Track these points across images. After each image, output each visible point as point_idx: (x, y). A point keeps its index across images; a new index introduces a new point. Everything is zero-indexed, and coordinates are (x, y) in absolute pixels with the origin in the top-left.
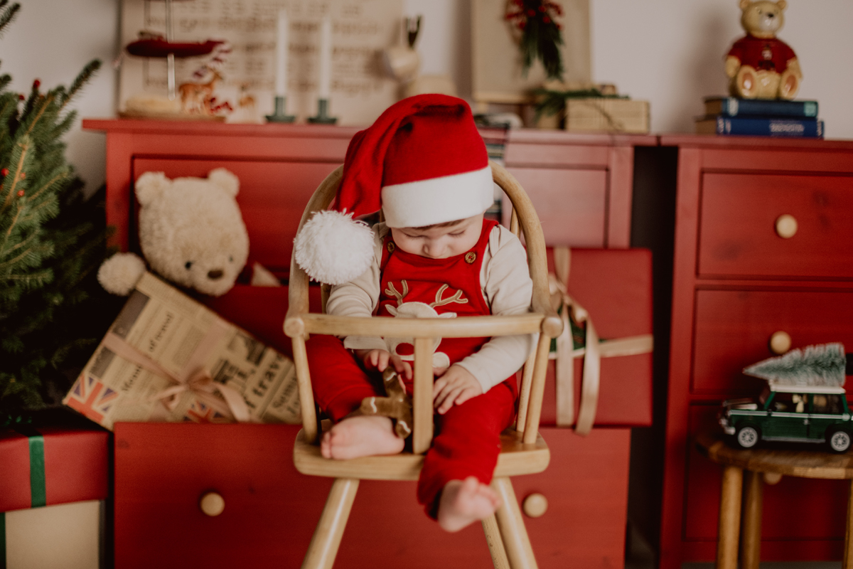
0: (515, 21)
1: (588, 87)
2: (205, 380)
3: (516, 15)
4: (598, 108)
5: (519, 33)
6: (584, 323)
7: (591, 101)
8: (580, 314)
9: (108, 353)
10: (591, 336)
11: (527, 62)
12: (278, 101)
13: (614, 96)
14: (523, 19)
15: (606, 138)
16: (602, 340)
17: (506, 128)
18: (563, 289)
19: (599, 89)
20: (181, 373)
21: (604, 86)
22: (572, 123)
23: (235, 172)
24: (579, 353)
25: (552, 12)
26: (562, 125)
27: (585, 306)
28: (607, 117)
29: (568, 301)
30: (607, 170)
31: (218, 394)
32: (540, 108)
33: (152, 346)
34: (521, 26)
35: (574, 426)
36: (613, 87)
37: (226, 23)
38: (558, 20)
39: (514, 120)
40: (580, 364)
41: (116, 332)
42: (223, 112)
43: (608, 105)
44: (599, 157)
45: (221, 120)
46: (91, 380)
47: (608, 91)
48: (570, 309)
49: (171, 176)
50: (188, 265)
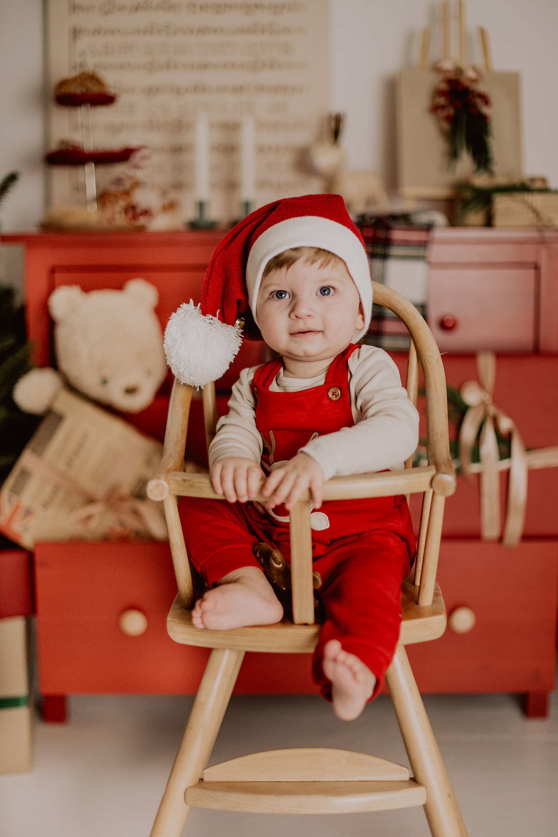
0: (442, 114)
1: (516, 180)
2: (122, 499)
3: (443, 107)
4: (526, 203)
5: (446, 126)
6: (510, 435)
7: (519, 196)
8: (506, 424)
9: (25, 474)
10: (517, 446)
11: (454, 155)
12: (201, 206)
13: (545, 190)
14: (451, 111)
15: (534, 234)
16: (529, 449)
17: (429, 227)
18: (487, 397)
19: (528, 183)
20: (100, 491)
21: (533, 180)
22: (499, 220)
23: (154, 283)
24: (504, 465)
25: (479, 101)
26: (489, 223)
27: (510, 415)
28: (536, 213)
29: (492, 410)
30: (536, 267)
31: (136, 513)
32: (466, 204)
33: (69, 464)
34: (448, 118)
35: (501, 539)
36: (544, 180)
37: (152, 126)
38: (486, 110)
39: (439, 219)
40: (506, 477)
41: (34, 451)
42: (142, 221)
43: (536, 200)
44: (529, 254)
45: (141, 229)
46: (9, 501)
47: (538, 185)
48: (495, 421)
49: (87, 289)
50: (105, 382)
